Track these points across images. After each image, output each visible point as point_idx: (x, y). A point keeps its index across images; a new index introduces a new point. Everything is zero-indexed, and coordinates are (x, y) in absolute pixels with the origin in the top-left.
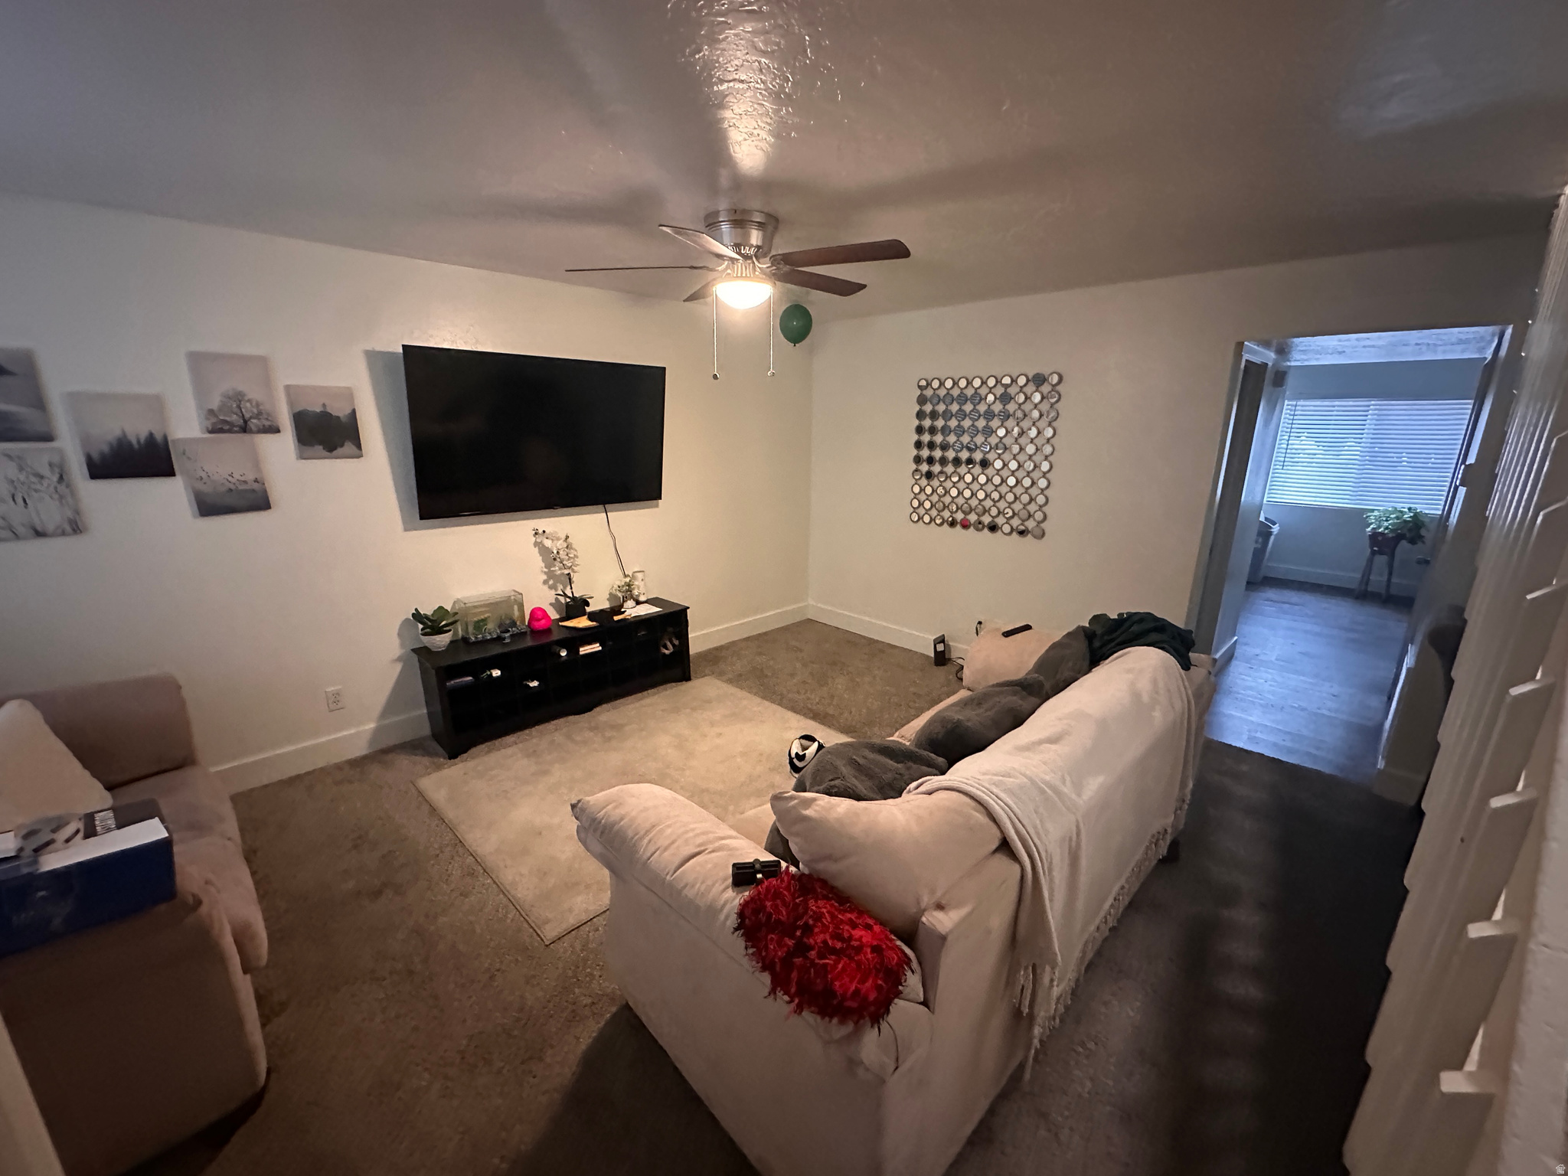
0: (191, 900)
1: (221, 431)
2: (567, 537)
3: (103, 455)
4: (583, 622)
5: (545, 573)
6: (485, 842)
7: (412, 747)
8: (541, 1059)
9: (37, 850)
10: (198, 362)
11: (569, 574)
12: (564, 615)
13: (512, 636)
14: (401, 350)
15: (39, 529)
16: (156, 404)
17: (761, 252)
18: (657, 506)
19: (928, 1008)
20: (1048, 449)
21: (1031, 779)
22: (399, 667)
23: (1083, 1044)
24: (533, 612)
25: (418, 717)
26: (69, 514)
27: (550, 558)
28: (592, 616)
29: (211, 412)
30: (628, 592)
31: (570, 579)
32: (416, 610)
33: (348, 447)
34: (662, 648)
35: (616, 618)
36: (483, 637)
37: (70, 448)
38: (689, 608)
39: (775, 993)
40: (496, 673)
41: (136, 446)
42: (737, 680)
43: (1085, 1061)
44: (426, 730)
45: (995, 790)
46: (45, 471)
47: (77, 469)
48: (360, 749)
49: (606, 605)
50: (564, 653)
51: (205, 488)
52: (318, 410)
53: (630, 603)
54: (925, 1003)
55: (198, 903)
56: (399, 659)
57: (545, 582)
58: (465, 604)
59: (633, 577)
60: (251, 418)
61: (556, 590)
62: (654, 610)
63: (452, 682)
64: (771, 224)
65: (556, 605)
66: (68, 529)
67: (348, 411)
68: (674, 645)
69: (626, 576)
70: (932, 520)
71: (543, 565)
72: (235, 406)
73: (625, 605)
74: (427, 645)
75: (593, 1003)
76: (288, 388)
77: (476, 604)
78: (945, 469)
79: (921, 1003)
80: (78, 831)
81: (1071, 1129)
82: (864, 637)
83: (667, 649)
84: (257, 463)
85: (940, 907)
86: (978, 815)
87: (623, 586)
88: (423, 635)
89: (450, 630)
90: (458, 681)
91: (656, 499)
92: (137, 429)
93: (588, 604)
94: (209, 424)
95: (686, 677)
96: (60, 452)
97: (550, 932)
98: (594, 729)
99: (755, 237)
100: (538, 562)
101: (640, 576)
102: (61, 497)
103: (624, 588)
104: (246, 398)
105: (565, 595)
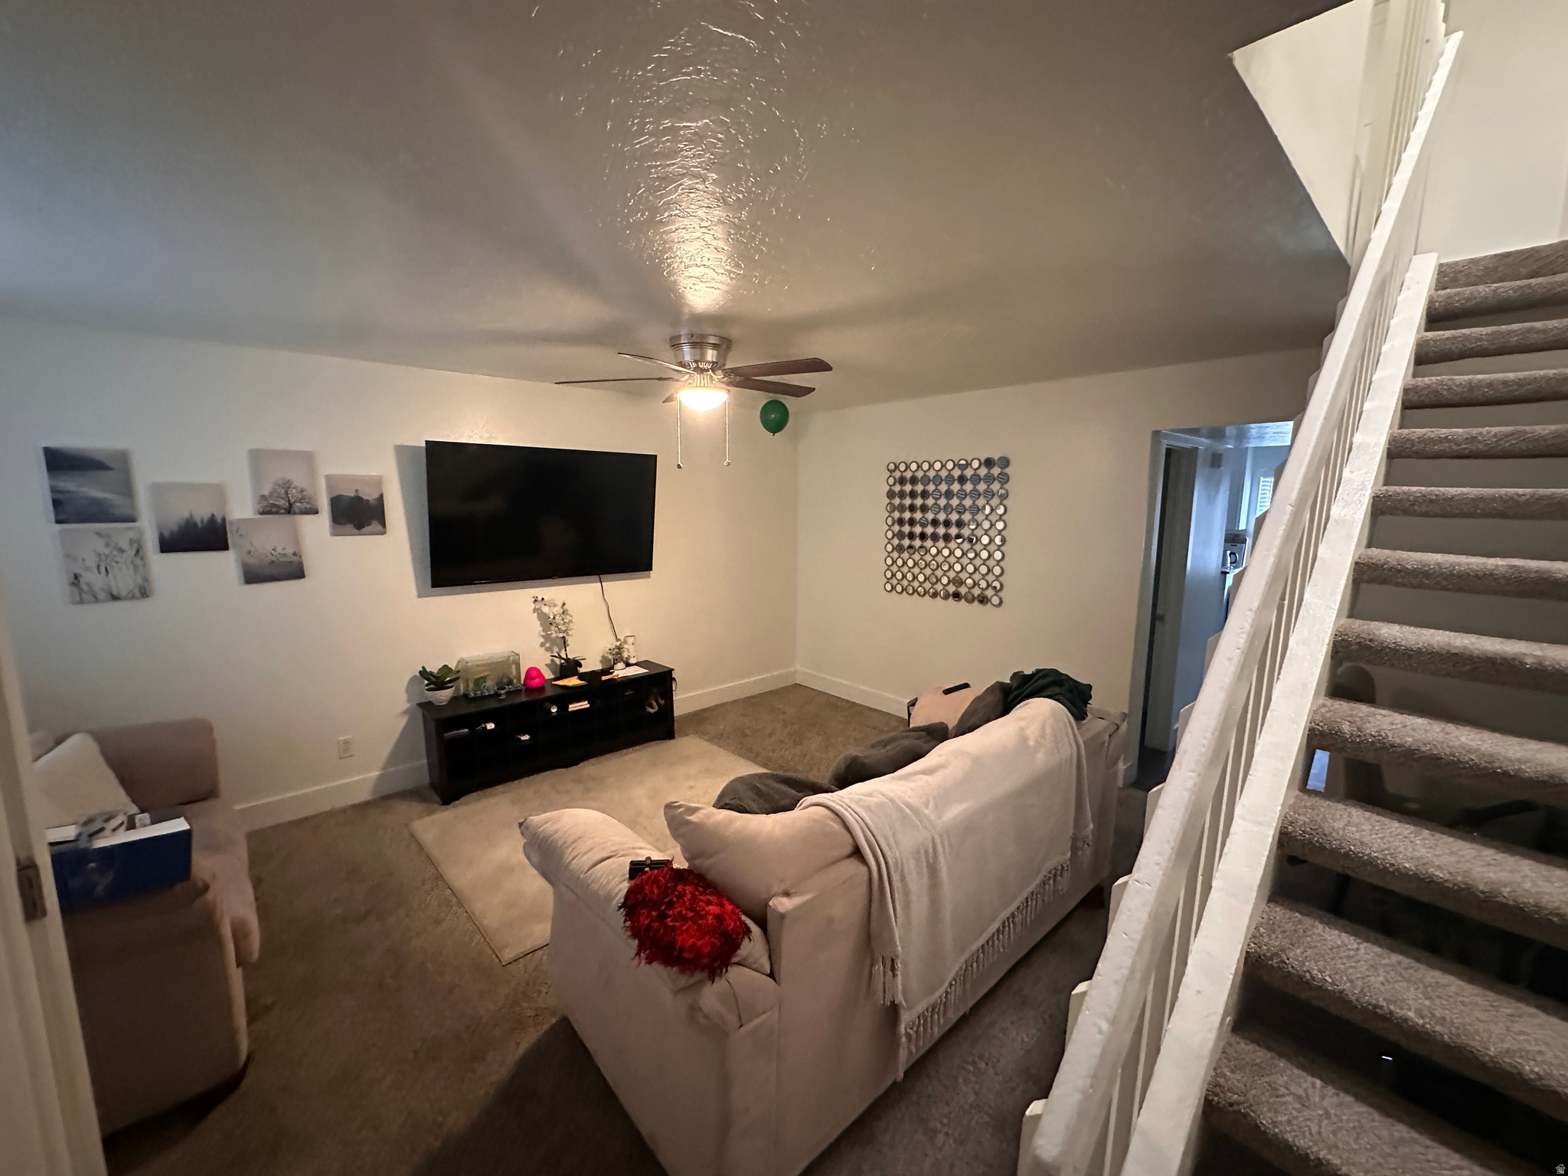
0: (200, 884)
1: (269, 513)
2: (564, 604)
3: (172, 533)
4: (573, 681)
5: (543, 636)
6: (461, 877)
7: (413, 794)
8: (483, 1059)
9: (91, 836)
10: (258, 458)
11: (564, 637)
12: (558, 675)
13: (507, 693)
14: (424, 445)
15: (115, 593)
16: (219, 492)
17: (715, 366)
18: (649, 577)
19: (775, 981)
20: (1000, 525)
21: (892, 800)
22: (404, 721)
23: (974, 1063)
24: (530, 670)
25: (419, 767)
26: (140, 581)
27: (547, 622)
28: (582, 676)
29: (263, 497)
30: (617, 655)
31: (565, 642)
32: (423, 667)
33: (375, 526)
34: (647, 707)
35: (604, 678)
36: (482, 693)
37: (148, 529)
38: (673, 670)
39: (640, 955)
40: (491, 726)
41: (200, 525)
42: (718, 739)
43: (973, 1079)
44: (425, 778)
45: (854, 806)
46: (124, 544)
47: (151, 543)
48: (364, 795)
49: (598, 667)
50: (554, 710)
51: (251, 560)
52: (352, 494)
53: (620, 665)
54: (771, 975)
55: (206, 888)
56: (405, 713)
57: (542, 645)
58: (467, 663)
59: (625, 642)
60: (294, 502)
61: (552, 652)
62: (640, 671)
63: (450, 734)
64: (724, 345)
65: (551, 666)
66: (138, 594)
67: (377, 495)
68: (659, 705)
69: (618, 640)
70: (904, 589)
71: (541, 629)
72: (283, 492)
73: (616, 667)
74: (431, 700)
75: (537, 1015)
76: (328, 477)
77: (479, 663)
78: (925, 544)
79: (768, 975)
80: (122, 823)
81: (947, 1134)
82: (847, 701)
83: (652, 708)
84: (296, 536)
85: (787, 894)
86: (834, 825)
87: (614, 649)
88: (427, 690)
89: (452, 687)
90: (454, 732)
91: (646, 570)
92: (201, 512)
93: (581, 666)
94: (260, 507)
95: (670, 735)
96: (140, 531)
97: (508, 955)
98: (579, 781)
99: (711, 355)
100: (537, 626)
101: (630, 640)
102: (136, 567)
103: (614, 652)
104: (292, 486)
105: (560, 657)
